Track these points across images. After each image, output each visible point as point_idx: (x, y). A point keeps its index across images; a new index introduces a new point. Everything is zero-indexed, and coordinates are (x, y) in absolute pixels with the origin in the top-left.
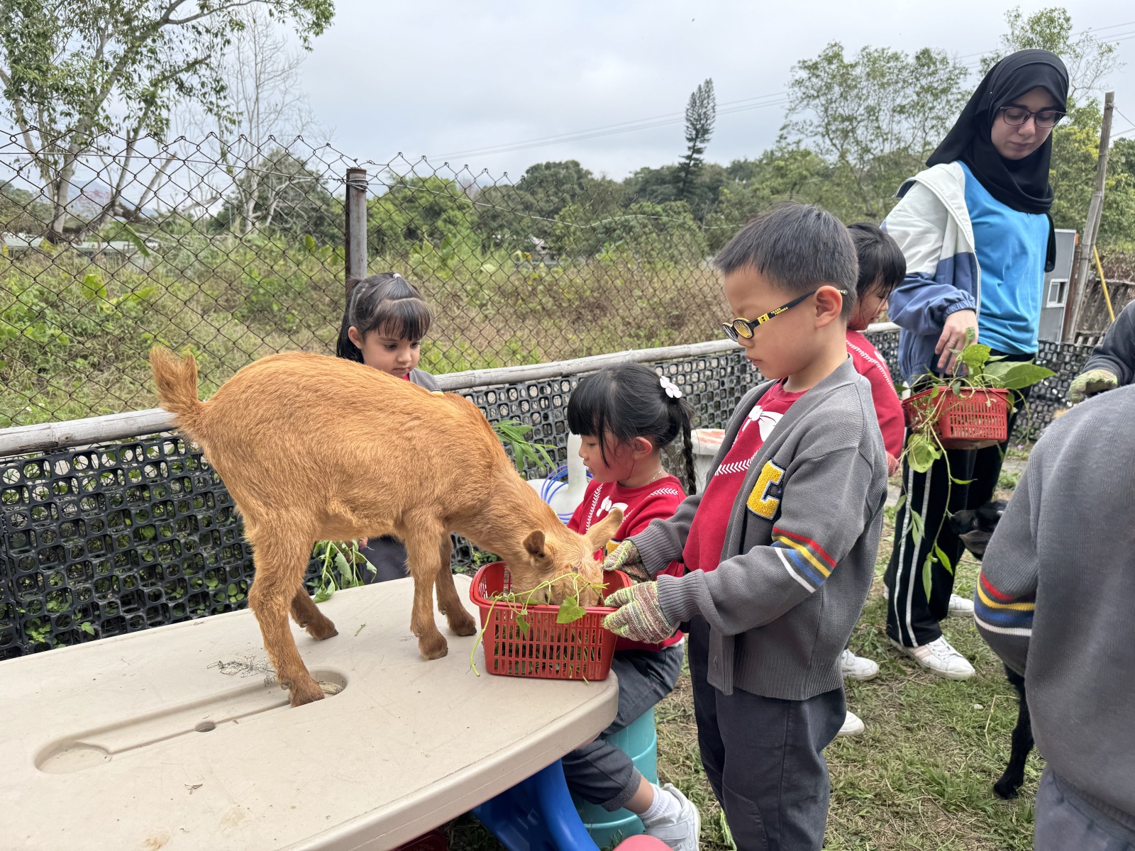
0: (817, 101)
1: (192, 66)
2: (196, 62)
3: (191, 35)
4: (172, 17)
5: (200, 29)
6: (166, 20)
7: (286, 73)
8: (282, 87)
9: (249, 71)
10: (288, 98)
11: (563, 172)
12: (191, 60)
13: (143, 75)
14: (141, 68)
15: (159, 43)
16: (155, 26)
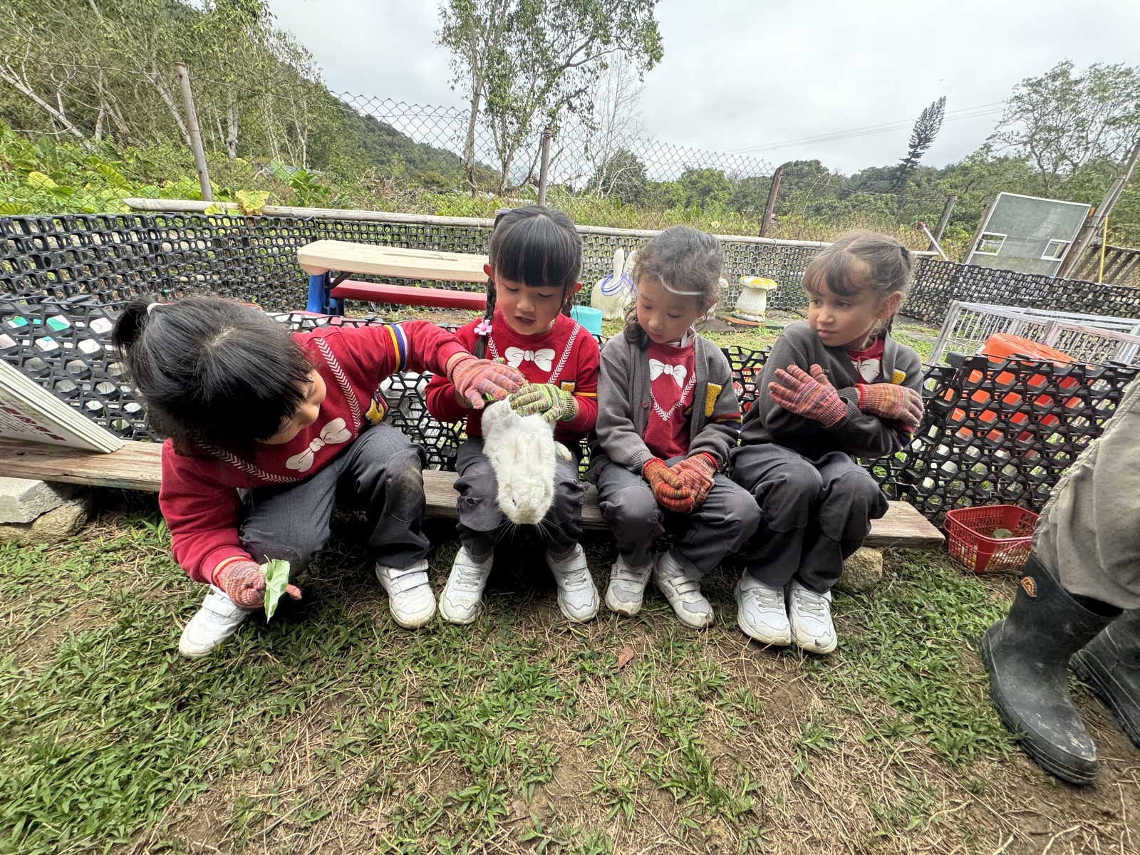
0: (1030, 115)
1: (578, 93)
2: (581, 91)
3: (580, 73)
4: (571, 62)
5: (586, 69)
6: (568, 64)
7: (633, 97)
8: (630, 107)
9: (613, 97)
10: (633, 114)
11: (806, 168)
12: (577, 89)
13: (551, 99)
14: (550, 95)
15: (562, 80)
16: (561, 68)
